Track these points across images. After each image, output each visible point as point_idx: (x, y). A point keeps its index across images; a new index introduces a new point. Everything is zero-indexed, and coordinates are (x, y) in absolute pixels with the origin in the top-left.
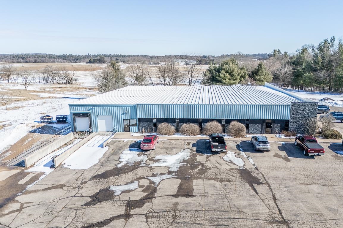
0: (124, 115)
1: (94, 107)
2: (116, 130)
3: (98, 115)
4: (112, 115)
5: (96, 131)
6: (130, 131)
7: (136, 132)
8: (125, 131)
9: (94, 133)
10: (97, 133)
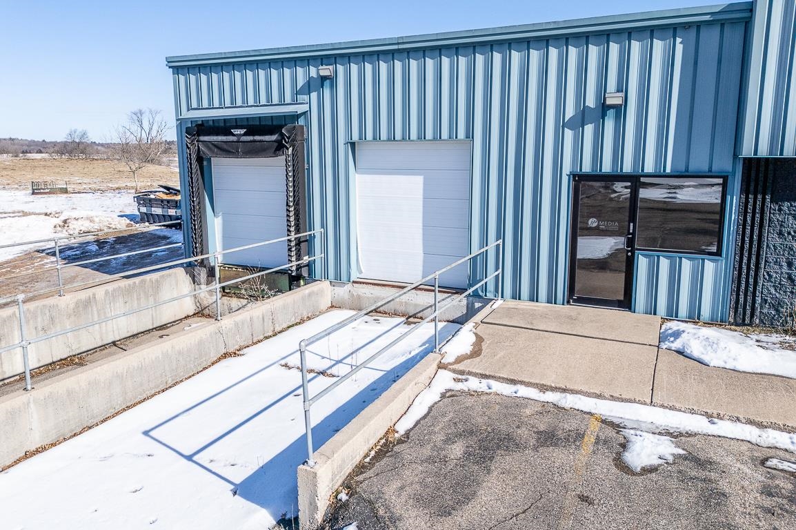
0: (589, 129)
1: (325, 71)
2: (490, 279)
3: (355, 137)
4: (470, 135)
5: (338, 276)
6: (626, 303)
7: (706, 312)
8: (575, 295)
9: (321, 291)
10: (343, 292)
